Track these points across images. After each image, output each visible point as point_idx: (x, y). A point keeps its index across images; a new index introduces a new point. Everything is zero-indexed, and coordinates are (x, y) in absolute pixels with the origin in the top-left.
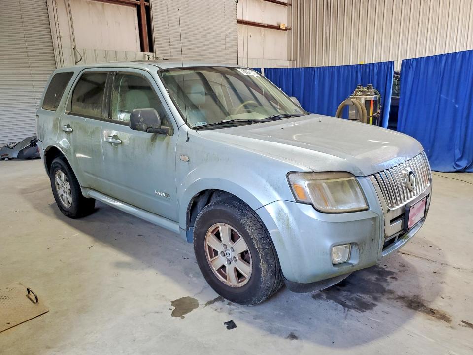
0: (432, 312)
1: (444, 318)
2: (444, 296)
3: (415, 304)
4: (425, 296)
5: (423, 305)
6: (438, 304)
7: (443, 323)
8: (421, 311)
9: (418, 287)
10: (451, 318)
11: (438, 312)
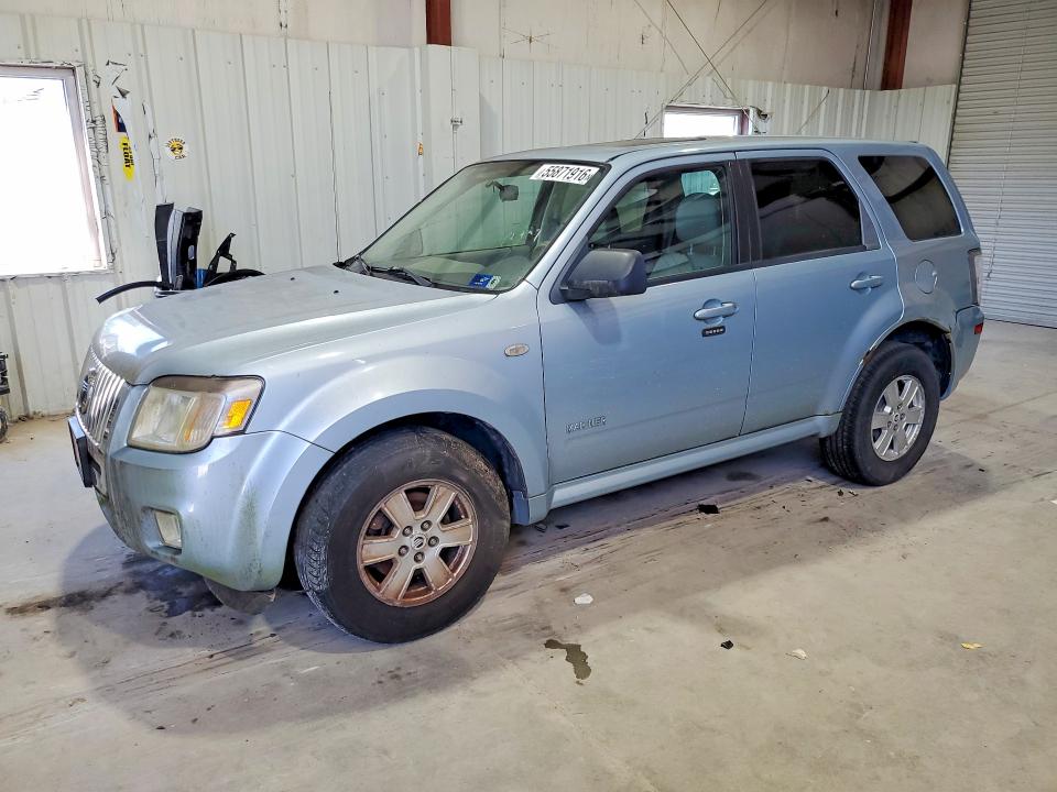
0: (44, 606)
1: (20, 611)
2: (48, 636)
3: (76, 600)
4: (74, 617)
5: (65, 605)
6: (45, 620)
7: (17, 603)
8: (61, 598)
9: (103, 622)
10: (9, 615)
11: (34, 611)
